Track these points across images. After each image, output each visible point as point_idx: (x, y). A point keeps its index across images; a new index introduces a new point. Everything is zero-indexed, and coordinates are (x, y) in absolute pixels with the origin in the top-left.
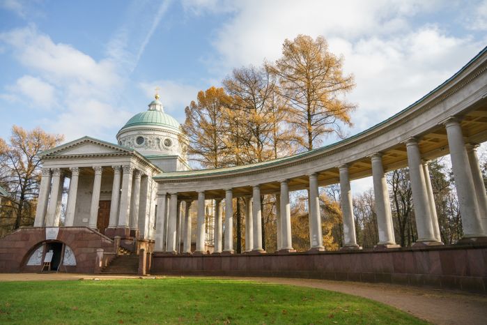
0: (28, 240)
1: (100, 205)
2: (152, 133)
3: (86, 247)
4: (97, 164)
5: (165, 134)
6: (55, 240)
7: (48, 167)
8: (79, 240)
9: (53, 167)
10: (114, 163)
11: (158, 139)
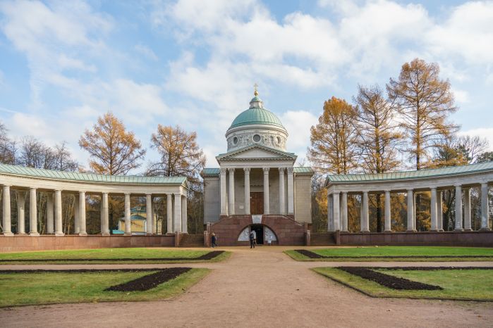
0: (239, 224)
1: (251, 196)
2: (267, 131)
3: (284, 228)
4: (266, 166)
5: (276, 132)
6: (259, 224)
7: (225, 167)
8: (278, 223)
9: (229, 168)
10: (280, 165)
11: (272, 137)
